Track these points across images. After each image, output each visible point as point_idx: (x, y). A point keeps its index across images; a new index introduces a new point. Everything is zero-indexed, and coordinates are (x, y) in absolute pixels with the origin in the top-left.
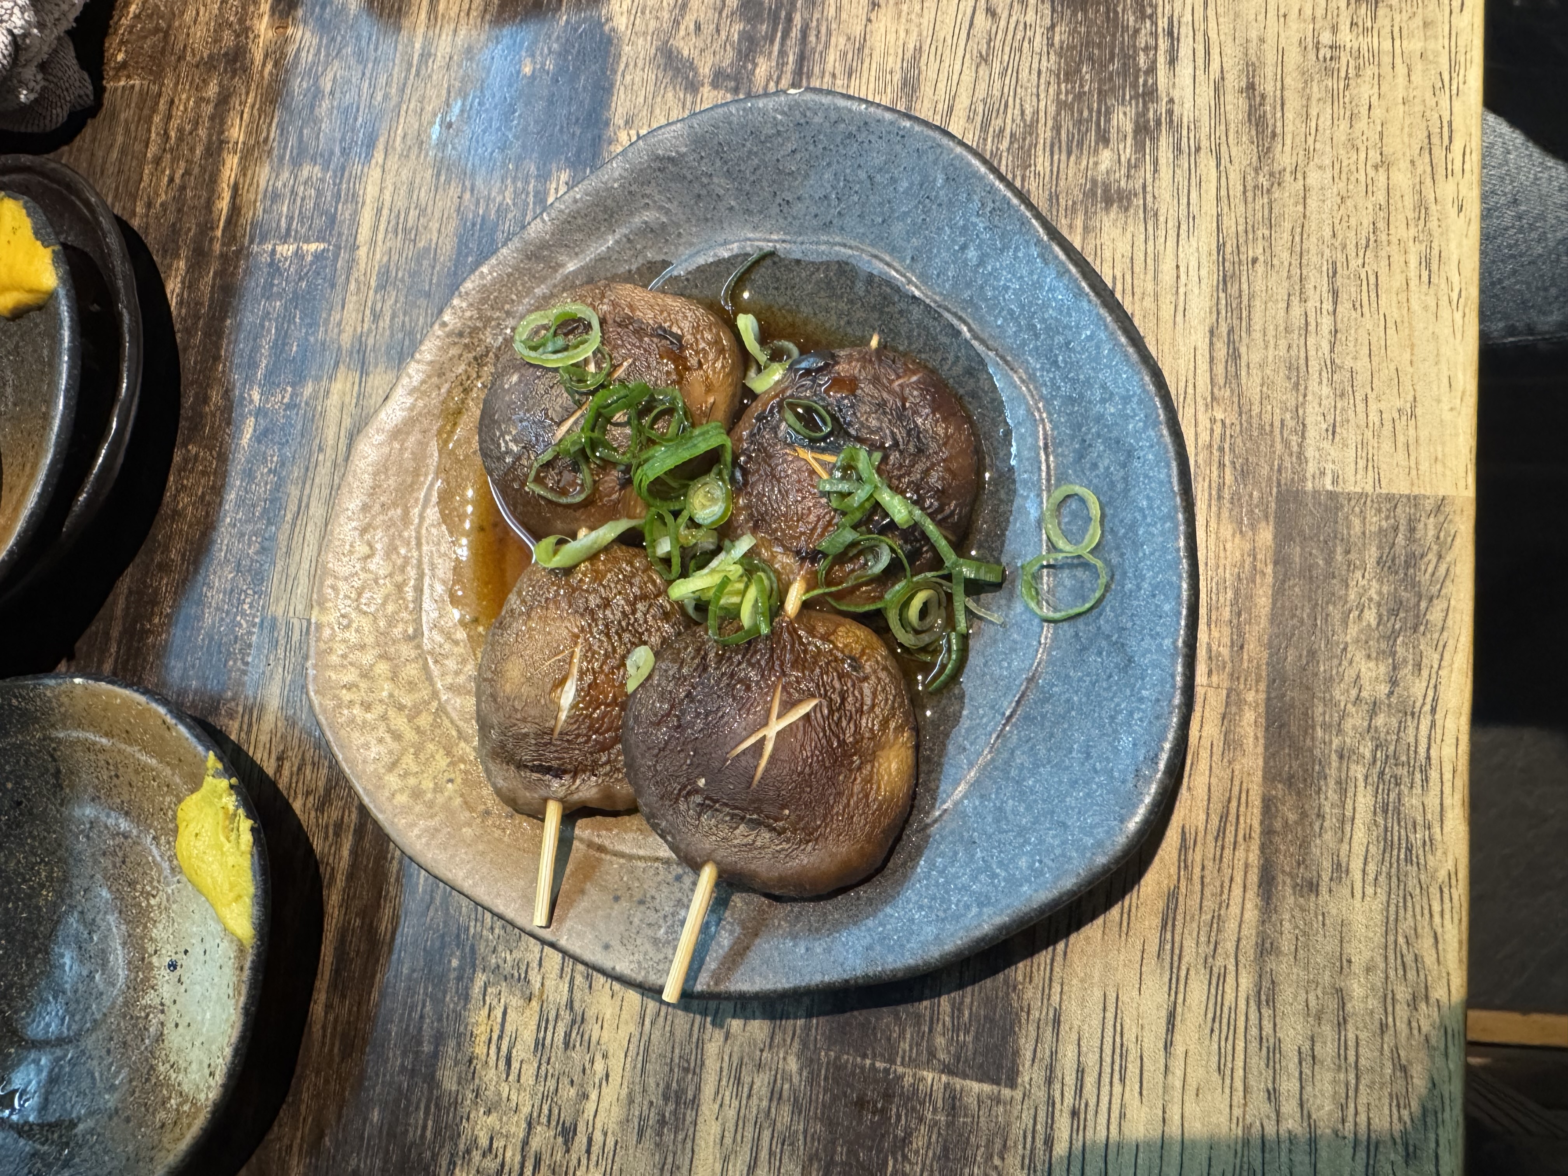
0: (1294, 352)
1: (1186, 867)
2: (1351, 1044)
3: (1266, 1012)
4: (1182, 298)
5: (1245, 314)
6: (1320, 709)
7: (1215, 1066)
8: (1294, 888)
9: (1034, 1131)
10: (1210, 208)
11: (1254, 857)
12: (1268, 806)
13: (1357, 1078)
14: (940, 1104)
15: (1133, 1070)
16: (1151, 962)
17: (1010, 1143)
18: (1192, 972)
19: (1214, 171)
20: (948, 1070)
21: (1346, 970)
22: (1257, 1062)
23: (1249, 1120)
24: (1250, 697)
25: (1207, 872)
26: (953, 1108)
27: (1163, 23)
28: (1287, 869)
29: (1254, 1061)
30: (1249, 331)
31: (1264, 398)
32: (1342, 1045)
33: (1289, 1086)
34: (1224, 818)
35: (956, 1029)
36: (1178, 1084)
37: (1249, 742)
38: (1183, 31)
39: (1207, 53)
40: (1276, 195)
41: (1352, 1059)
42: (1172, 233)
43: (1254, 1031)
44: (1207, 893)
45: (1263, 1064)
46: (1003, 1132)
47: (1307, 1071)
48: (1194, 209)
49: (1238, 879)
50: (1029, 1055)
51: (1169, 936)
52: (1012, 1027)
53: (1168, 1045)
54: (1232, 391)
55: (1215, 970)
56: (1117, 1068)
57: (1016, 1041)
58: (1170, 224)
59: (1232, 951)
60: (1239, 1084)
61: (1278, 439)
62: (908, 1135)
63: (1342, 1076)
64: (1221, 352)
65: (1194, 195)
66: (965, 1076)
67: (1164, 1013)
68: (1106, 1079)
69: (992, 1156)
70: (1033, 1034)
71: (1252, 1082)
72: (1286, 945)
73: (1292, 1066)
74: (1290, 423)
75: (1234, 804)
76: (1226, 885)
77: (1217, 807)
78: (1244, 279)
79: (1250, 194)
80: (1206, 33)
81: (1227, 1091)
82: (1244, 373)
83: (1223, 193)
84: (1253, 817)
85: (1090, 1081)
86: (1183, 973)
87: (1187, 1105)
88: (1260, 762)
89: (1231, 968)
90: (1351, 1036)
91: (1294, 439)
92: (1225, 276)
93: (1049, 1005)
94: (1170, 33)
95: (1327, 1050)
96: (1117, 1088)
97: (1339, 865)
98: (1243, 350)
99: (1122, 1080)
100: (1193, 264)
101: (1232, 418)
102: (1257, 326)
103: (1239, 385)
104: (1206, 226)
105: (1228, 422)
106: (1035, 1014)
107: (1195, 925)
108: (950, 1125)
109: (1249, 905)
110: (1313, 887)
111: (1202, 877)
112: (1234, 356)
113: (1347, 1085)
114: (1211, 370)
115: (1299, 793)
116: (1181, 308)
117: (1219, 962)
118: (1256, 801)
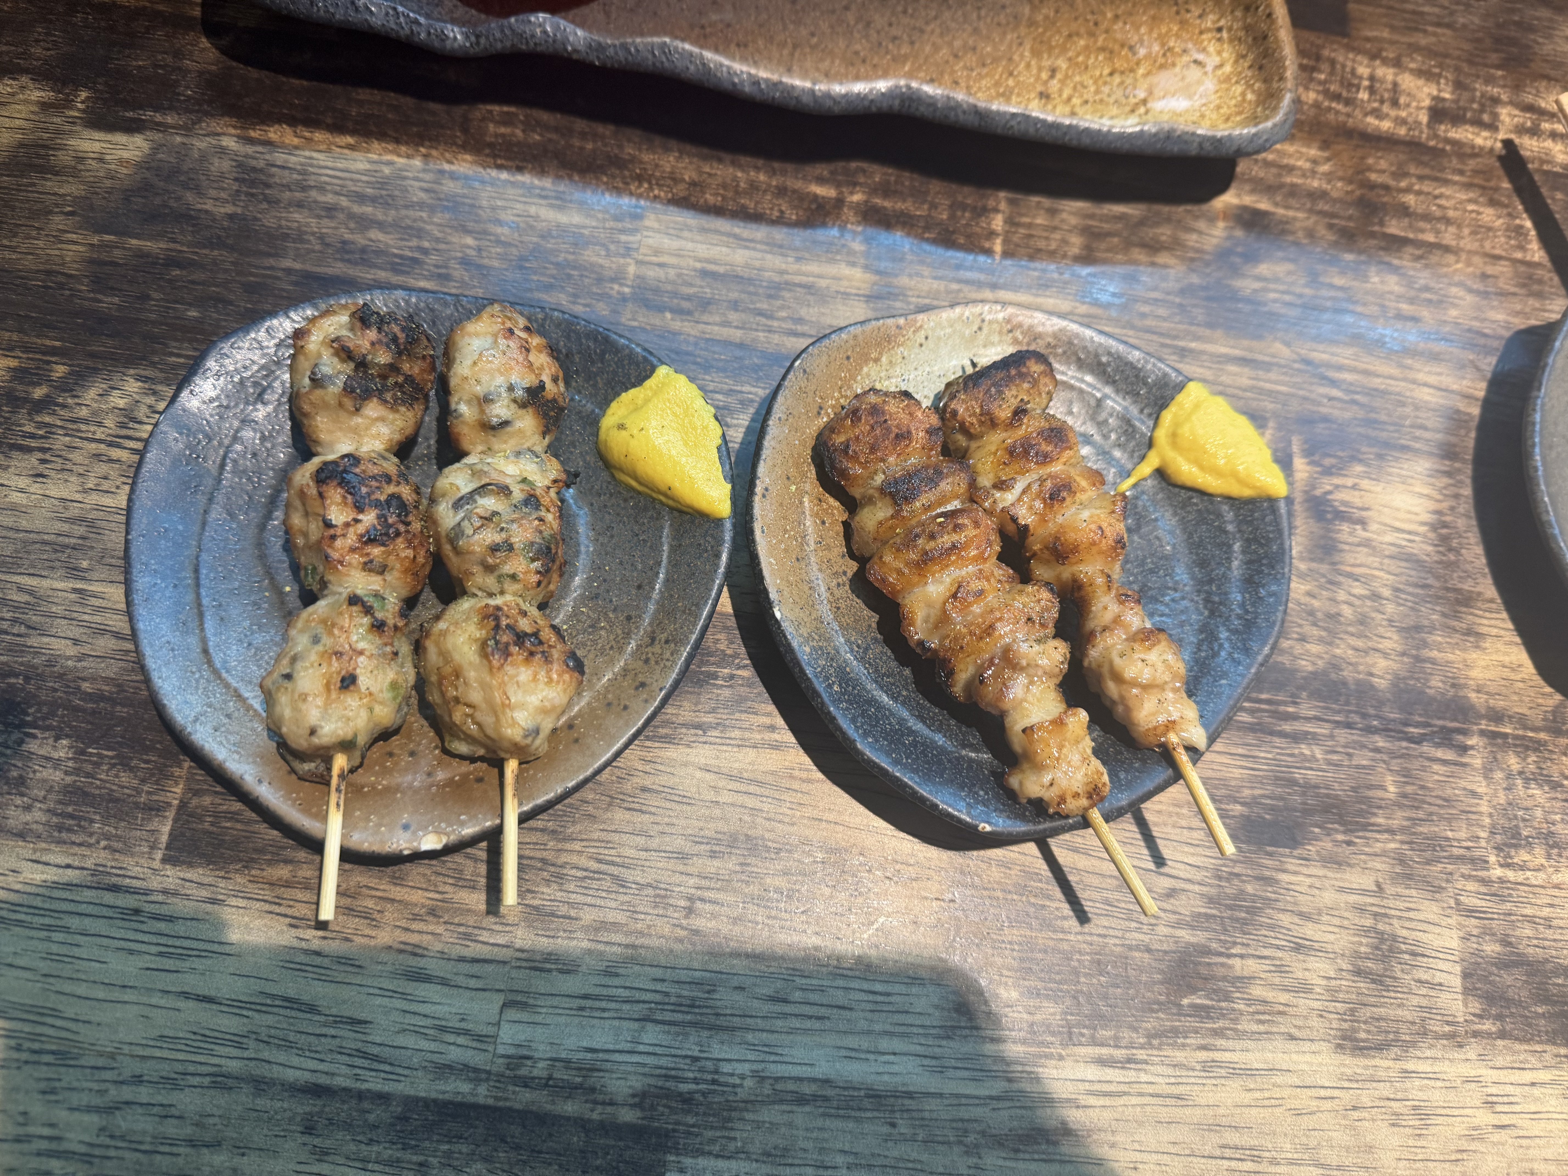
0: (801, 1154)
1: (336, 1022)
2: (175, 1150)
3: (207, 1081)
4: (863, 1056)
5: (841, 1112)
6: (464, 1150)
7: (166, 1033)
8: (310, 1113)
9: (124, 876)
10: (950, 1087)
11: (340, 1082)
12: (383, 1098)
13: (145, 1152)
14: (155, 798)
15: (169, 964)
16: (256, 986)
17: (117, 856)
18: (245, 1020)
19: (987, 1093)
20: (183, 805)
21: (236, 1151)
22: (165, 1069)
23: (119, 1058)
24: (482, 1090)
25: (329, 1040)
26: (151, 809)
27: (1141, 1054)
28: (327, 1109)
29: (166, 1066)
30: (824, 1115)
31: (758, 1125)
32: (173, 1142)
33: (144, 1094)
34: (376, 1058)
35: (216, 815)
36: (154, 1001)
37: (441, 1086)
38: (1133, 1073)
39: (1106, 1094)
40: (956, 1149)
41: (162, 1149)
42: (930, 1051)
43: (191, 1068)
44: (312, 1039)
45: (164, 1074)
46: (127, 851)
47: (155, 1110)
48: (951, 1073)
49: (322, 1067)
50: (188, 876)
51: (277, 1003)
52: (214, 863)
53: (185, 995)
54: (768, 1096)
55: (245, 1040)
56: (171, 950)
57: (200, 865)
58: (937, 1050)
59: (260, 1056)
60: (147, 1052)
61: (718, 1134)
62: (131, 769)
63: (149, 1139)
64: (808, 1089)
65: (966, 1074)
66: (175, 821)
67: (213, 993)
68: (163, 940)
69: (108, 839)
70: (206, 880)
71: (150, 1063)
72: (261, 1103)
73: (159, 1099)
74: (732, 1146)
75: (387, 1068)
76: (317, 1056)
77: (385, 1052)
78: (876, 1114)
79: (960, 1125)
80: (1125, 1094)
81: (144, 1042)
82: (784, 1107)
83: (963, 1101)
84: (375, 1084)
85: (162, 926)
86: (245, 1012)
87: (136, 1007)
88: (423, 1094)
89: (246, 1054)
90: (181, 1150)
91: (716, 1148)
92: (880, 1096)
93: (229, 896)
94: (1129, 1060)
95: (171, 1129)
96: (154, 949)
97: (327, 1154)
98: (807, 1109)
99: (161, 954)
100: (895, 1069)
101: (742, 1094)
102: (828, 1122)
103: (774, 1103)
104: (932, 1083)
105: (739, 1090)
106: (222, 884)
107: (285, 1026)
108: (137, 805)
109: (298, 1073)
110: (309, 1130)
111: (325, 1036)
112: (801, 1100)
113: (140, 1143)
114: (790, 1078)
115: (393, 1125)
116: (853, 1054)
117: (252, 1044)
118: (389, 1087)
